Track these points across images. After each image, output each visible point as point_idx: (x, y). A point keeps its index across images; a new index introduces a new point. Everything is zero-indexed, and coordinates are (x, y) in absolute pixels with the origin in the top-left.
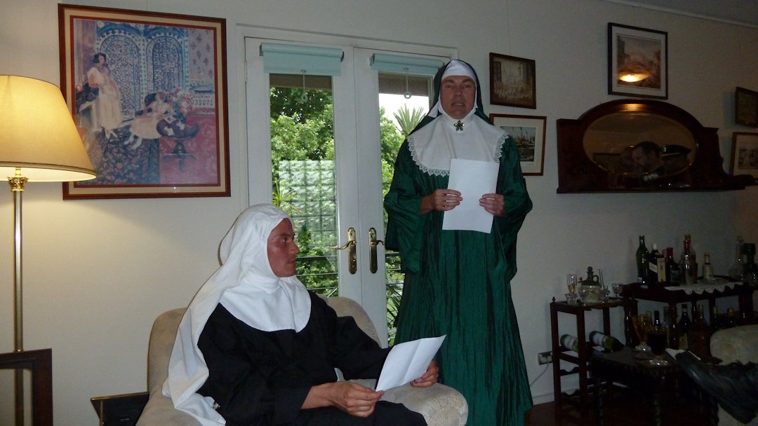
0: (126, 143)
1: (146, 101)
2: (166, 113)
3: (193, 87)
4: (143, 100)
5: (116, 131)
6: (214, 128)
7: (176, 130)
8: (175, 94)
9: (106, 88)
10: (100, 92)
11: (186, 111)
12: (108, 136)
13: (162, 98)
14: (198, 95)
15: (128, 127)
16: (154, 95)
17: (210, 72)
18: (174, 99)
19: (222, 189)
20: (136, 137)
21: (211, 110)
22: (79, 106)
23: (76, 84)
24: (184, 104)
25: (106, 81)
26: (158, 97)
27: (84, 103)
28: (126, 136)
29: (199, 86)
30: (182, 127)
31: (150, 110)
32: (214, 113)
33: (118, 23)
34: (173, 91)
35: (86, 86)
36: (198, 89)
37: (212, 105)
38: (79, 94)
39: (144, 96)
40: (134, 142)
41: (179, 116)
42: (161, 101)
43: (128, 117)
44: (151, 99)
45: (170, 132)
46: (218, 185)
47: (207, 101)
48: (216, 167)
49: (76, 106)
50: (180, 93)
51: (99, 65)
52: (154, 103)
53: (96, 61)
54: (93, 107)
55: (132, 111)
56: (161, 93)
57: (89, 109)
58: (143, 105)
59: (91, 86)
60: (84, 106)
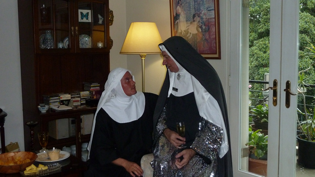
0: (188, 36)
1: (193, 18)
2: (199, 21)
3: (207, 8)
4: (192, 17)
6: (214, 27)
7: (202, 29)
8: (201, 13)
9: (182, 14)
10: (180, 16)
11: (205, 20)
13: (197, 16)
14: (209, 12)
15: (188, 29)
16: (195, 14)
19: (217, 56)
20: (190, 33)
21: (213, 18)
22: (175, 22)
23: (174, 14)
24: (204, 17)
25: (181, 11)
26: (196, 15)
27: (176, 21)
28: (187, 33)
29: (209, 7)
30: (204, 27)
31: (194, 21)
32: (214, 20)
34: (201, 11)
35: (176, 14)
36: (209, 9)
37: (213, 16)
38: (175, 17)
39: (192, 15)
40: (190, 35)
41: (203, 23)
42: (197, 17)
44: (194, 16)
45: (200, 30)
46: (216, 54)
47: (212, 14)
48: (215, 45)
49: (174, 22)
50: (203, 12)
51: (179, 5)
52: (195, 18)
53: (179, 3)
54: (179, 22)
55: (189, 22)
56: (197, 13)
57: (178, 23)
58: (192, 19)
59: (178, 14)
60: (176, 22)
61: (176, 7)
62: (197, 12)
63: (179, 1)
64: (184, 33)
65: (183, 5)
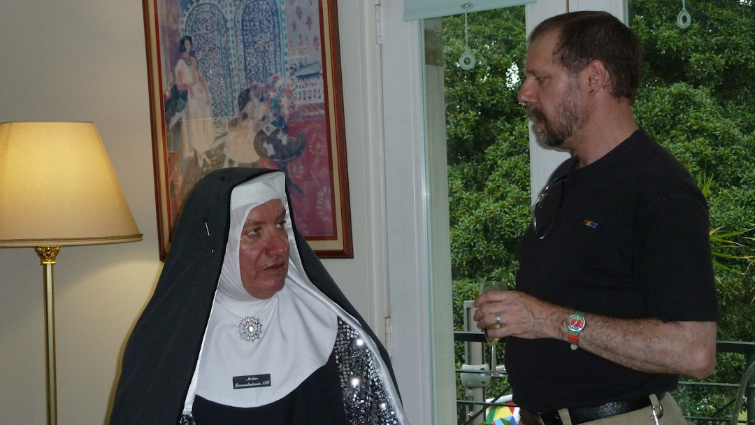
1: (239, 103)
2: (264, 118)
3: (293, 70)
4: (236, 102)
5: (208, 154)
6: (324, 139)
7: (278, 145)
9: (195, 88)
10: (189, 96)
11: (287, 112)
12: (201, 163)
13: (256, 96)
14: (301, 83)
15: (222, 146)
16: (248, 91)
17: (315, 39)
18: (272, 95)
19: (337, 245)
21: (319, 106)
22: (168, 121)
23: (164, 88)
24: (285, 101)
25: (194, 78)
26: (252, 94)
27: (173, 115)
28: (219, 163)
29: (302, 66)
30: (284, 139)
31: (245, 116)
32: (323, 112)
34: (270, 79)
35: (174, 89)
36: (303, 72)
37: (320, 97)
38: (168, 102)
39: (237, 95)
41: (280, 122)
42: (256, 101)
43: (221, 131)
44: (244, 99)
45: (270, 149)
46: (334, 237)
47: (313, 92)
48: (329, 207)
49: (165, 121)
50: (279, 84)
51: (185, 55)
52: (249, 105)
54: (184, 120)
55: (226, 120)
56: (255, 87)
58: (237, 109)
59: (180, 89)
60: (174, 121)
61: (174, 63)
62: (255, 83)
63: (182, 42)
64: (208, 161)
65: (200, 56)
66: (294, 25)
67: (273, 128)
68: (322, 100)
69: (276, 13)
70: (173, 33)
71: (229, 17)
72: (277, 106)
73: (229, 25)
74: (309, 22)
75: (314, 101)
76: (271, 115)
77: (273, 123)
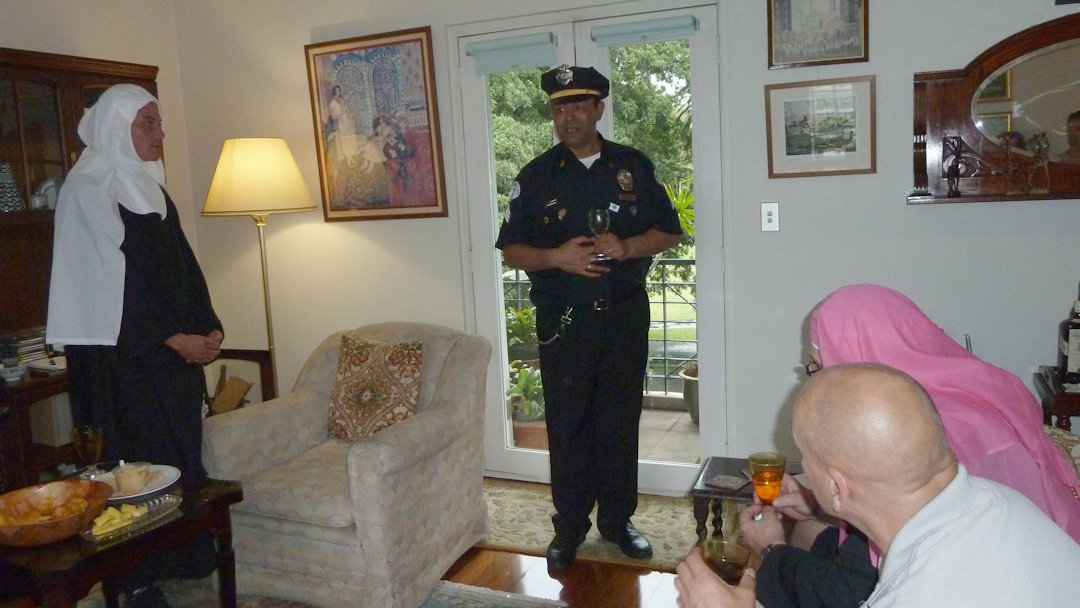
0: (362, 168)
1: (373, 126)
2: (389, 135)
3: (407, 105)
5: (354, 157)
6: (429, 147)
7: (398, 151)
8: (394, 116)
9: (344, 117)
10: (340, 122)
11: (404, 131)
12: (349, 163)
13: (384, 121)
14: (412, 113)
15: (362, 153)
16: (378, 119)
17: (421, 87)
18: (394, 121)
19: (439, 209)
20: (369, 162)
21: (424, 127)
22: (327, 138)
24: (402, 125)
25: (342, 111)
26: (381, 120)
28: (361, 162)
29: (413, 104)
30: (402, 147)
31: (377, 135)
32: (427, 131)
33: (346, 53)
34: (392, 112)
36: (412, 107)
37: (425, 122)
40: (368, 167)
41: (399, 137)
42: (384, 124)
45: (394, 154)
46: (436, 205)
47: (420, 120)
48: (433, 187)
50: (398, 114)
51: (336, 97)
52: (379, 128)
53: (334, 94)
54: (337, 137)
55: (364, 137)
56: (383, 117)
57: (334, 139)
58: (372, 131)
59: (334, 118)
60: (330, 137)
61: (329, 102)
63: (334, 89)
64: (354, 162)
65: (346, 97)
66: (407, 79)
67: (395, 141)
68: (426, 124)
69: (394, 71)
70: (327, 84)
71: (364, 73)
72: (397, 127)
73: (365, 78)
74: (417, 76)
75: (421, 124)
76: (394, 133)
77: (396, 138)
